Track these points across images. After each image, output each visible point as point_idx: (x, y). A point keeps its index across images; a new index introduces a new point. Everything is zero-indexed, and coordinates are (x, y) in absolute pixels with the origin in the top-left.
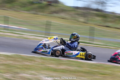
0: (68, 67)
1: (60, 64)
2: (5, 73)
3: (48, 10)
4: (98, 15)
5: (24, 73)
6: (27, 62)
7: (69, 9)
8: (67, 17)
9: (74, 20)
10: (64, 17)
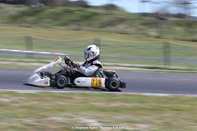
1: (112, 101)
2: (25, 118)
3: (99, 22)
4: (178, 24)
5: (55, 116)
6: (61, 100)
7: (132, 18)
8: (129, 30)
9: (141, 34)
10: (125, 31)
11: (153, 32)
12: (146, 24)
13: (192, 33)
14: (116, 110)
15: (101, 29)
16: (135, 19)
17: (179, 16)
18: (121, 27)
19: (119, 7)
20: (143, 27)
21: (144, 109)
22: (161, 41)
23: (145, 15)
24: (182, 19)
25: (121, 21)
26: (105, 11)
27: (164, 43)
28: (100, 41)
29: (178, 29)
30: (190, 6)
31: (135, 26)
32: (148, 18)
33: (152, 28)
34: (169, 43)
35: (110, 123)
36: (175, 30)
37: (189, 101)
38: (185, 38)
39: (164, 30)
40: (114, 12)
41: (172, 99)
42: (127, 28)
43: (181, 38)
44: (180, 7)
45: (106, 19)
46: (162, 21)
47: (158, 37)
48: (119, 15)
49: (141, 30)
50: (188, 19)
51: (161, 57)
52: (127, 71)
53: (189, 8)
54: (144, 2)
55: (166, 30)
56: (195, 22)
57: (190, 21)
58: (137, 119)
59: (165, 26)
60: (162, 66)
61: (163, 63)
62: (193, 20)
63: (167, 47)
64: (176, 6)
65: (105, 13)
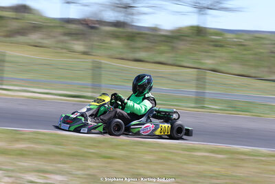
0: (32, 146)
1: (17, 140)
3: (5, 29)
4: (115, 36)
7: (51, 25)
8: (46, 42)
9: (62, 48)
10: (39, 43)
11: (79, 46)
12: (69, 34)
13: (134, 49)
14: (22, 154)
15: (8, 39)
16: (54, 27)
17: (117, 24)
18: (34, 37)
19: (34, 10)
20: (66, 38)
21: (61, 154)
22: (89, 59)
23: (69, 21)
24: (120, 30)
25: (36, 28)
26: (14, 13)
27: (94, 62)
28: (4, 55)
29: (114, 42)
30: (134, 10)
31: (54, 37)
32: (73, 26)
33: (78, 40)
34: (101, 63)
35: (12, 171)
36: (110, 43)
37: (124, 145)
38: (124, 56)
39: (95, 43)
40: (26, 15)
41: (100, 142)
42: (43, 39)
43: (118, 56)
44: (120, 12)
45: (15, 25)
46: (93, 30)
47: (85, 53)
48: (34, 20)
49: (63, 42)
50: (129, 30)
51: (89, 82)
52: (40, 99)
53: (132, 14)
54: (68, 3)
55: (98, 44)
56: (139, 34)
57: (133, 33)
58: (49, 168)
59: (96, 38)
60: (89, 94)
61: (90, 90)
62: (137, 31)
63: (97, 68)
64: (113, 10)
65: (14, 17)
